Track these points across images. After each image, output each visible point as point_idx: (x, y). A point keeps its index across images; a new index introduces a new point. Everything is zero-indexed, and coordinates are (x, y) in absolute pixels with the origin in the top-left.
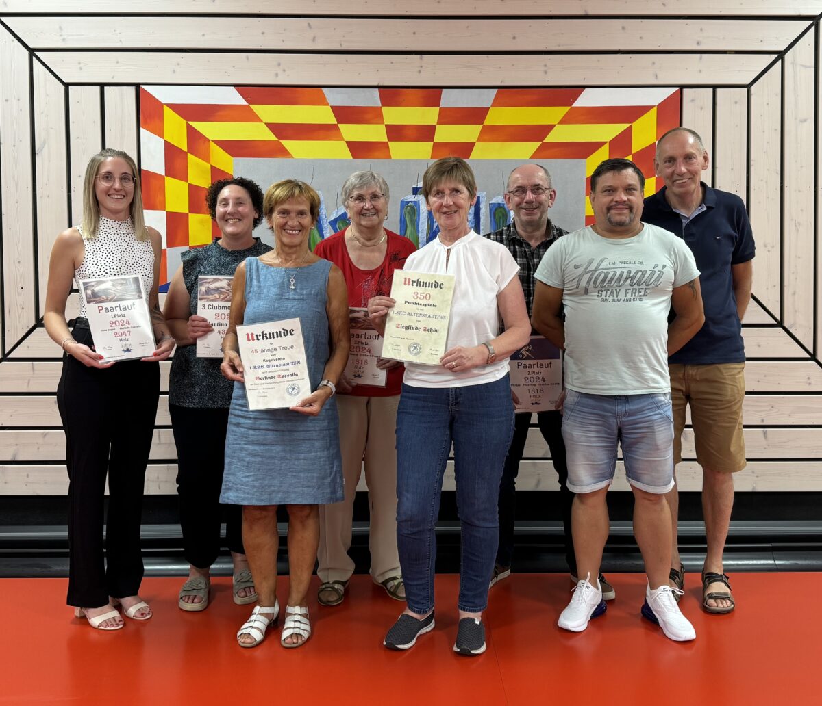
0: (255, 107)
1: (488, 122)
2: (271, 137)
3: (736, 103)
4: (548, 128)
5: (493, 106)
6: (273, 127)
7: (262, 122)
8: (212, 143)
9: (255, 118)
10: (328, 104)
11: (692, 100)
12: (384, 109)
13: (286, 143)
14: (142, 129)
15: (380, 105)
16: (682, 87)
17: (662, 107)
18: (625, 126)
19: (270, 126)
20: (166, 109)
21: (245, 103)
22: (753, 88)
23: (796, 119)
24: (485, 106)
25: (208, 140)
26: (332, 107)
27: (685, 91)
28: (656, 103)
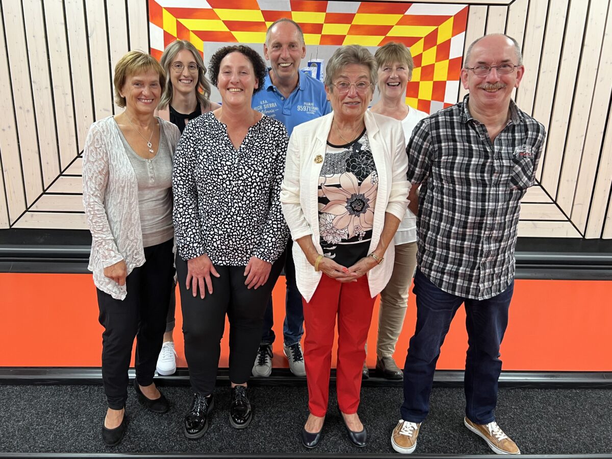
0: (217, 11)
1: (354, 23)
2: (226, 29)
3: (500, 15)
4: (389, 28)
5: (358, 12)
6: (227, 23)
7: (220, 19)
8: (191, 32)
9: (216, 17)
10: (259, 9)
11: (475, 13)
12: (293, 13)
13: (234, 33)
14: (150, 23)
15: (290, 10)
16: (470, 4)
17: (456, 17)
18: (434, 28)
19: (225, 22)
20: (165, 11)
21: (210, 7)
22: (511, 6)
23: (534, 26)
24: (353, 12)
25: (189, 30)
26: (263, 12)
27: (471, 6)
28: (453, 14)
